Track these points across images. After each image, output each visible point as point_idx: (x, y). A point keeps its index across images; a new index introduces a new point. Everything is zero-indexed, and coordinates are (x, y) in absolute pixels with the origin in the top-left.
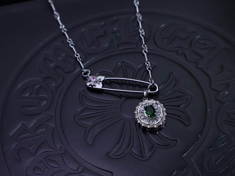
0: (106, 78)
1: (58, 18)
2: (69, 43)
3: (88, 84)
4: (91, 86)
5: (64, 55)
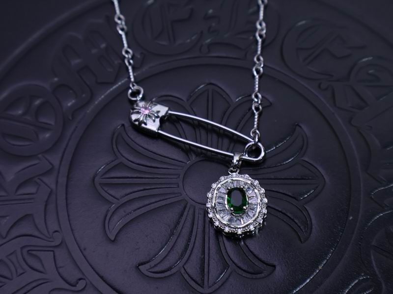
0: (170, 112)
2: (116, 24)
3: (134, 117)
4: (137, 123)
5: (103, 46)
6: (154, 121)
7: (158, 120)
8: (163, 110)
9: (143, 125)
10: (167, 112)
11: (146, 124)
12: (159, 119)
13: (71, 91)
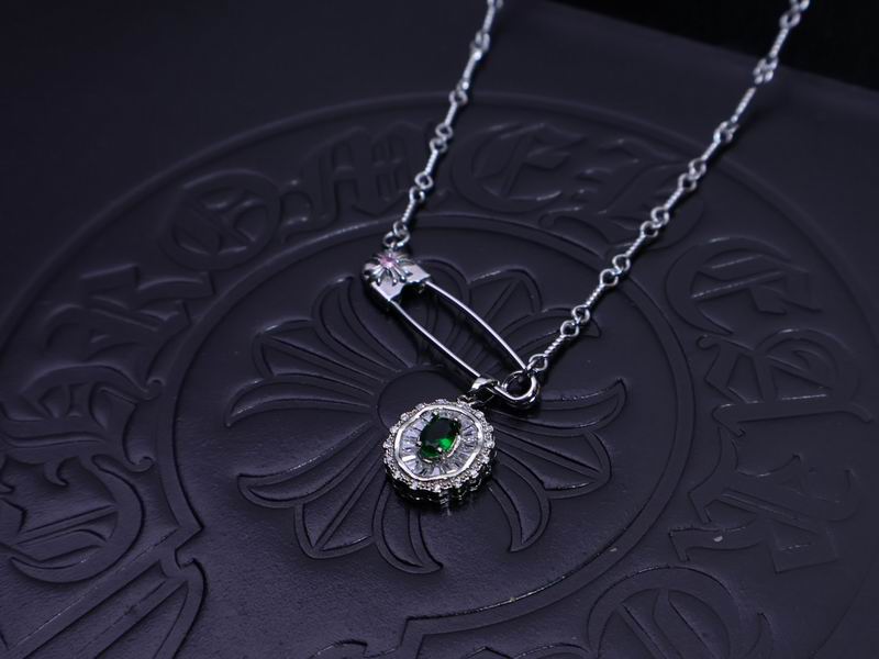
0: (428, 283)
1: (477, 55)
2: (435, 136)
3: (369, 267)
4: (367, 277)
5: (397, 161)
6: (394, 284)
7: (400, 286)
8: (417, 275)
9: (374, 284)
10: (422, 281)
11: (378, 284)
12: (402, 285)
13: (308, 205)
